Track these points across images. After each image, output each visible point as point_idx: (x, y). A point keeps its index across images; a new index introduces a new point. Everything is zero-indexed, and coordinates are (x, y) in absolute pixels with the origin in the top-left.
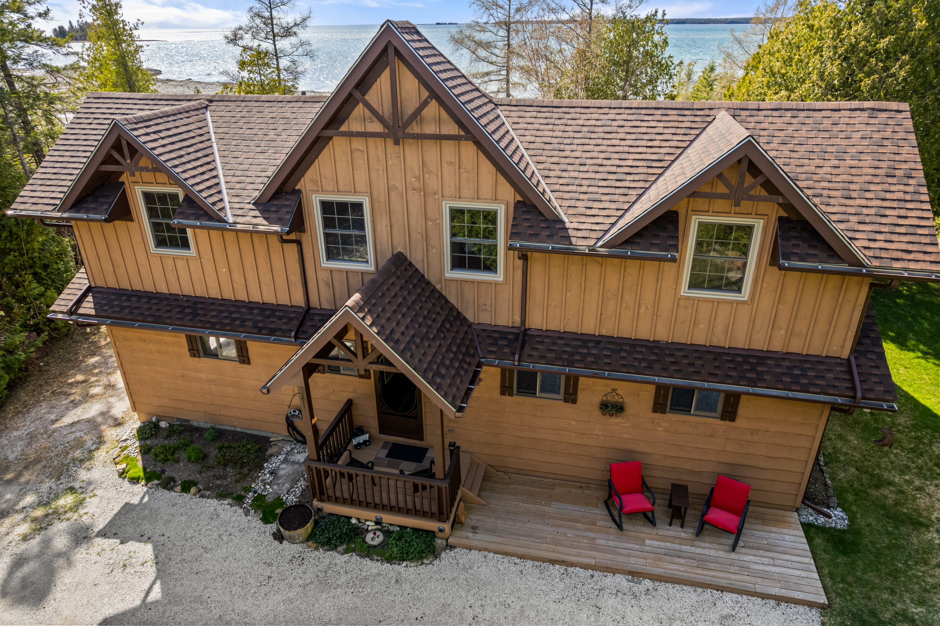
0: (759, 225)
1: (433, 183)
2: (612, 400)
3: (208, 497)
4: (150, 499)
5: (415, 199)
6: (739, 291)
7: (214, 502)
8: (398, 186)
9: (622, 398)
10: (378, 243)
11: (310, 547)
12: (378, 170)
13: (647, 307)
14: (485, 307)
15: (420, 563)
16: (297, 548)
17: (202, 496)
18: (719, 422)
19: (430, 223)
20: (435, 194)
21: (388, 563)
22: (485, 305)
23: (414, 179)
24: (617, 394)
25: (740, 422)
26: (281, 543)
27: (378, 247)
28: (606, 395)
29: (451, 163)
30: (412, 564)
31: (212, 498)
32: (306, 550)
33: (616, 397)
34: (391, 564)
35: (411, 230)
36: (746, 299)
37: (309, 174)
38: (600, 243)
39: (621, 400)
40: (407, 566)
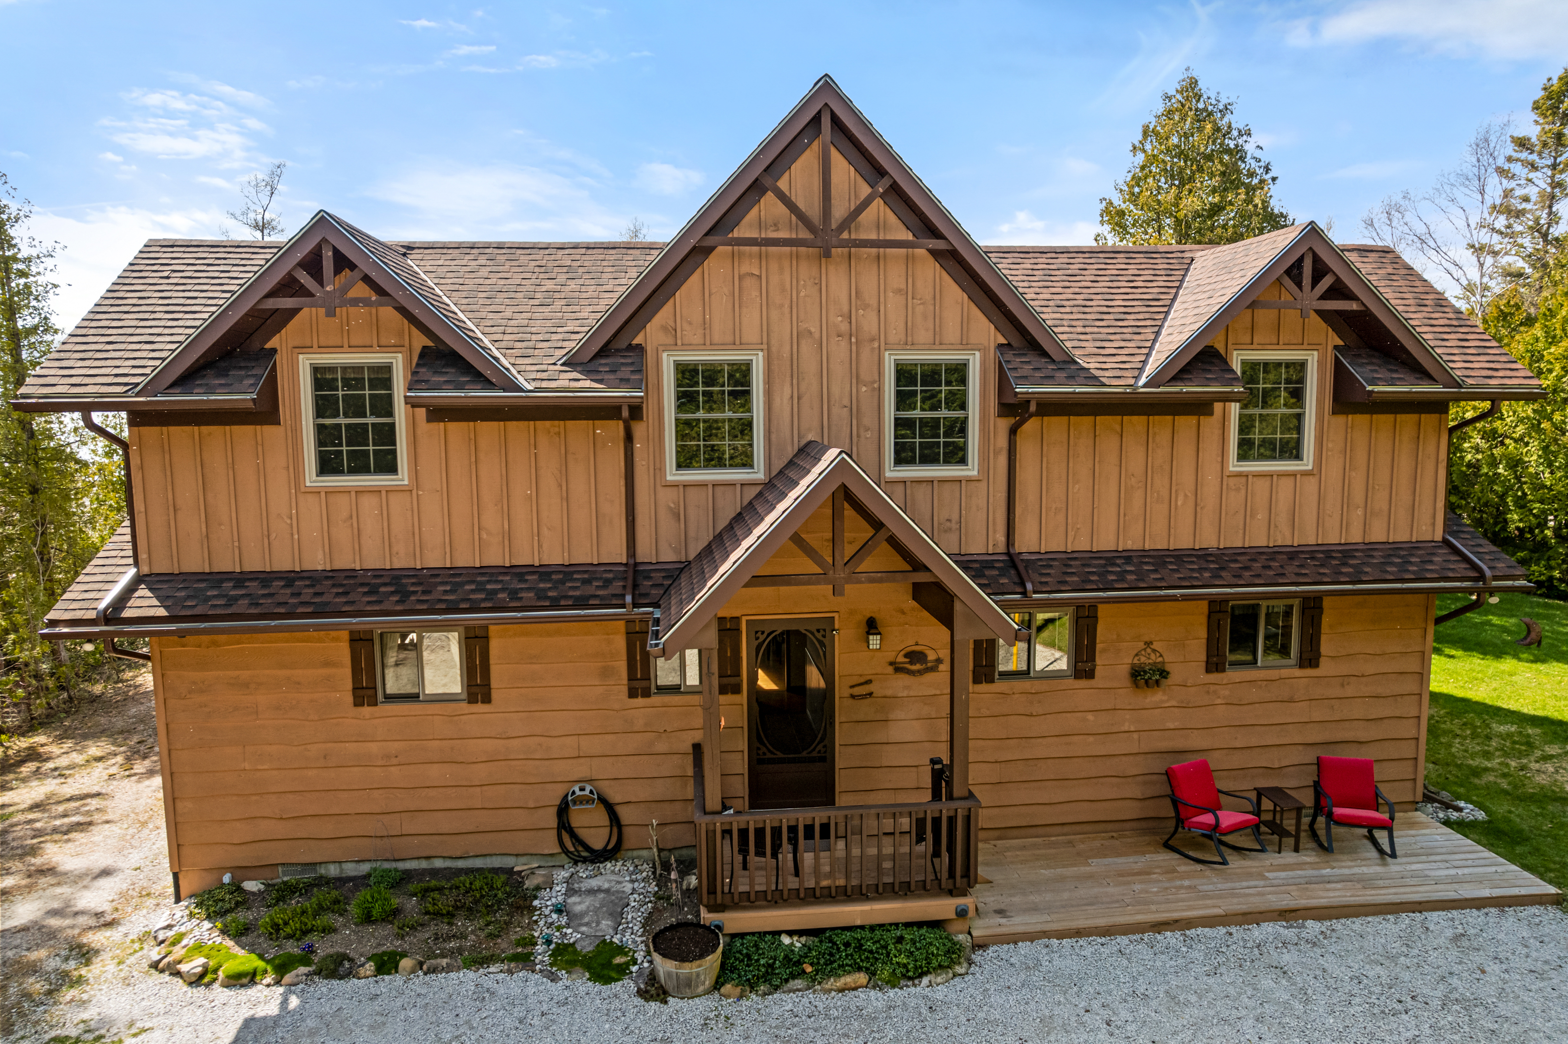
0: (1312, 359)
1: (869, 322)
2: (1147, 661)
3: (448, 969)
4: (304, 1002)
5: (840, 350)
6: (1298, 457)
7: (469, 976)
8: (813, 330)
9: (1161, 656)
10: (773, 429)
11: (727, 997)
12: (781, 306)
13: (1186, 496)
14: (948, 524)
15: (951, 975)
16: (703, 1005)
17: (433, 970)
18: (1298, 672)
19: (864, 389)
20: (872, 340)
21: (893, 987)
22: (949, 520)
23: (840, 319)
24: (1154, 651)
25: (1326, 667)
26: (666, 1002)
27: (773, 436)
28: (1137, 655)
29: (899, 291)
30: (939, 980)
31: (459, 969)
32: (724, 1003)
33: (1153, 656)
34: (901, 988)
35: (832, 403)
36: (1310, 467)
37: (663, 316)
38: (1143, 380)
39: (1160, 659)
40: (930, 985)
